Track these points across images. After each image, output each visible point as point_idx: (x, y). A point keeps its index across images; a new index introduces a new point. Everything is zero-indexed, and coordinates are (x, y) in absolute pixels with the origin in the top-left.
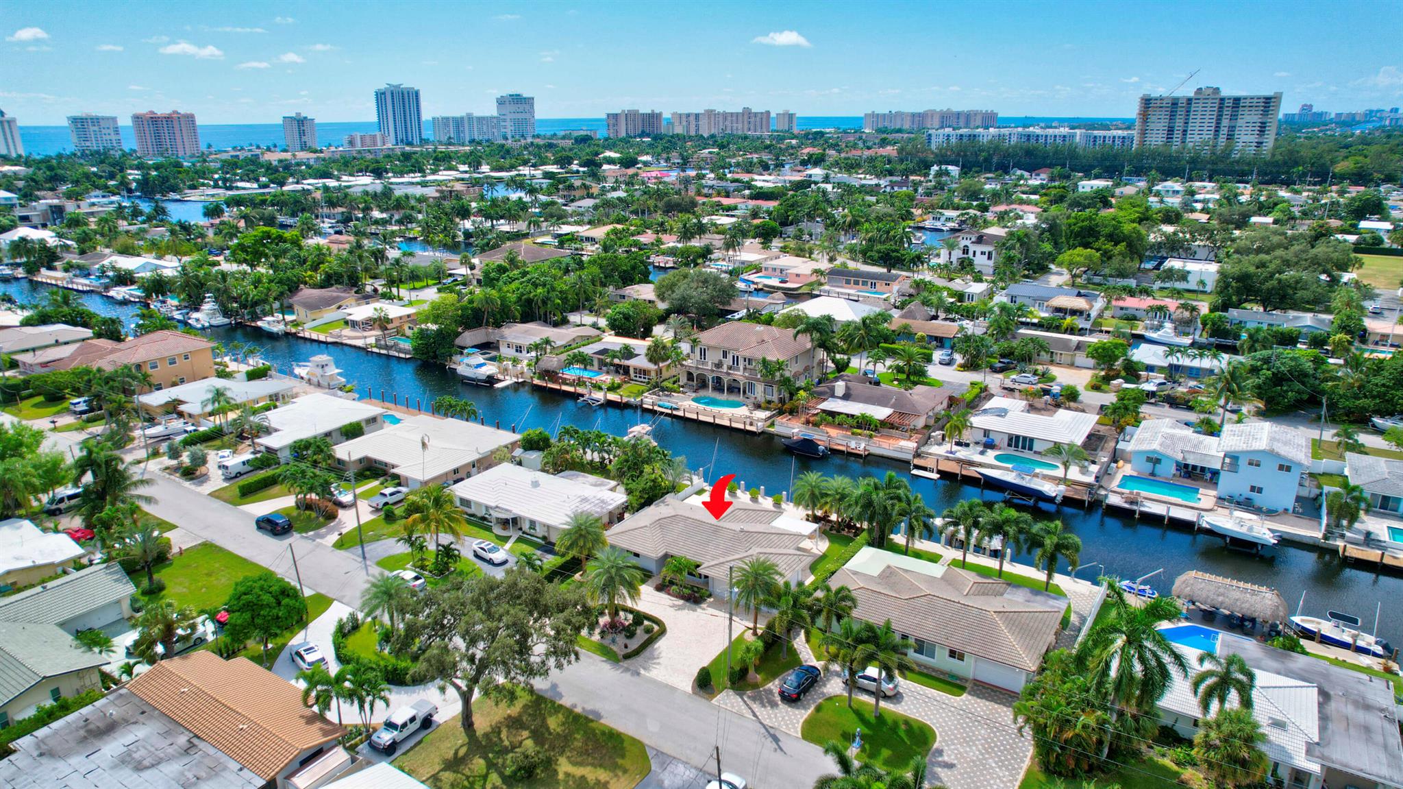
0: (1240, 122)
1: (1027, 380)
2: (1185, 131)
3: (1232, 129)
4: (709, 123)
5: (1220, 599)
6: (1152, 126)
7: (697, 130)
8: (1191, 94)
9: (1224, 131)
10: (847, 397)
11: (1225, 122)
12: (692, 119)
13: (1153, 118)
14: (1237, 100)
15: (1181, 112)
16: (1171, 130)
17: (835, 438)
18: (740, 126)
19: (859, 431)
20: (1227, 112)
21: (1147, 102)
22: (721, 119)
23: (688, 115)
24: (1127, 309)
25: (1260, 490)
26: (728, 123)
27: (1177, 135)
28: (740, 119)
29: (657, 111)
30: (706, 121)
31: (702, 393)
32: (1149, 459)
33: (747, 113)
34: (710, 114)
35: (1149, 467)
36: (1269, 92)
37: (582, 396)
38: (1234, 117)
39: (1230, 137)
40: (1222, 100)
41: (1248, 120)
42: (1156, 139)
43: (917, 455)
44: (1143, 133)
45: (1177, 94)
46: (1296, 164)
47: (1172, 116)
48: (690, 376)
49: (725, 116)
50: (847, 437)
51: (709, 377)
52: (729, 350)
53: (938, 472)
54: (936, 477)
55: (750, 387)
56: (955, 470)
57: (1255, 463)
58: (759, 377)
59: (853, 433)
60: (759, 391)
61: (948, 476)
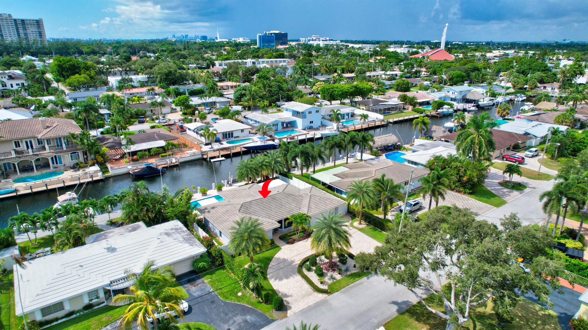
0: (28, 31)
2: (2, 35)
3: (26, 34)
9: (22, 35)
11: (21, 31)
14: (23, 21)
19: (164, 154)
20: (20, 27)
25: (313, 122)
32: (274, 125)
36: (37, 18)
40: (15, 20)
41: (32, 29)
43: (202, 154)
50: (161, 160)
51: (14, 165)
52: (21, 139)
53: (222, 156)
54: (223, 158)
55: (55, 159)
56: (229, 152)
57: (310, 113)
58: (65, 149)
59: (162, 156)
60: (67, 159)
61: (227, 156)
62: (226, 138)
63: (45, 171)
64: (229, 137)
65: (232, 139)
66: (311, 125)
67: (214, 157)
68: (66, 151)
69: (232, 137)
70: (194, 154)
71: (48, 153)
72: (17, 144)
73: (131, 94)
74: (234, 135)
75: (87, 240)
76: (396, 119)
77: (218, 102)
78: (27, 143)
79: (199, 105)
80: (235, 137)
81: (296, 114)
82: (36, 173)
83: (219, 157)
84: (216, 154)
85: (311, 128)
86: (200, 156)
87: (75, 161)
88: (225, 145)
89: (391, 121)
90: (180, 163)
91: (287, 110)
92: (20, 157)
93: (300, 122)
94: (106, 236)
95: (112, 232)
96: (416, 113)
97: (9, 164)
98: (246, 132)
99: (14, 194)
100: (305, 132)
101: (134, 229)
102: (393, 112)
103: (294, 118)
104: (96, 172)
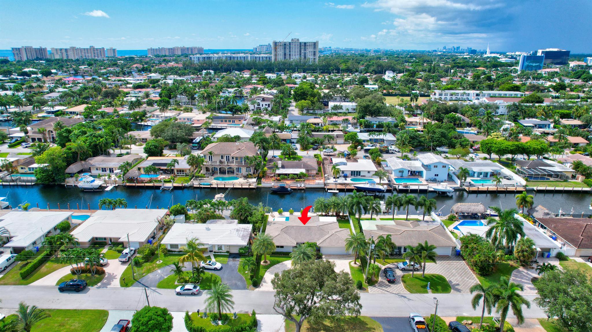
0: (307, 51)
1: (330, 151)
2: (290, 54)
3: (305, 54)
4: (74, 53)
5: (470, 210)
6: (278, 53)
7: (68, 57)
8: (290, 41)
9: (303, 54)
10: (283, 167)
11: (303, 51)
12: (64, 51)
13: (278, 50)
14: (305, 43)
15: (288, 47)
16: (285, 54)
17: (289, 184)
18: (90, 55)
19: (299, 180)
20: (303, 47)
21: (275, 44)
22: (79, 51)
23: (61, 50)
24: (333, 121)
25: (437, 175)
26: (83, 53)
27: (288, 56)
28: (89, 51)
29: (43, 47)
30: (72, 52)
31: (216, 176)
32: (400, 172)
33: (92, 49)
34: (73, 49)
35: (400, 174)
36: (315, 41)
37: (161, 187)
38: (305, 50)
39: (305, 57)
40: (300, 43)
41: (310, 50)
42: (280, 58)
43: (325, 185)
44: (276, 55)
45: (285, 41)
46: (330, 66)
47: (285, 49)
48: (207, 169)
49: (81, 50)
50: (295, 183)
51: (217, 168)
52: (224, 155)
53: (337, 189)
54: (337, 191)
55: (238, 170)
56: (344, 188)
57: (436, 167)
58: (243, 164)
59: (297, 181)
60: (244, 171)
61: (341, 190)
62: (354, 175)
63: (231, 176)
64: (357, 175)
65: (359, 177)
66: (436, 177)
67: (332, 189)
68: (243, 166)
69: (359, 175)
70: (319, 184)
71: (234, 165)
72: (222, 157)
73: (331, 121)
74: (362, 174)
75: (208, 221)
78: (227, 156)
80: (362, 176)
82: (227, 176)
83: (335, 190)
84: (333, 187)
85: (434, 181)
86: (323, 186)
87: (247, 173)
88: (349, 181)
90: (306, 188)
91: (419, 160)
92: (220, 165)
93: (425, 172)
96: (586, 185)
97: (215, 168)
98: (372, 173)
99: (209, 186)
100: (426, 183)
101: (231, 223)
103: (423, 169)
104: (253, 182)
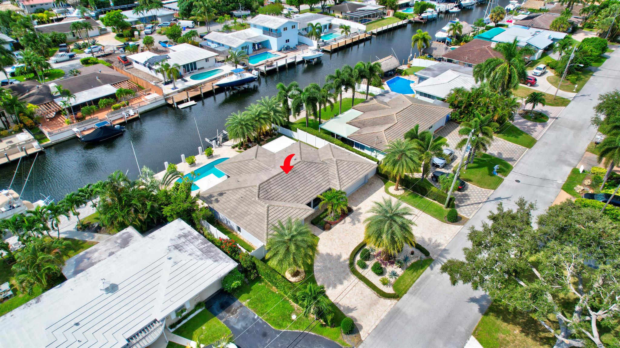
17: (107, 118)
19: (116, 105)
25: (289, 40)
32: (243, 48)
43: (165, 98)
53: (192, 99)
54: (193, 102)
56: (198, 93)
57: (285, 29)
59: (115, 109)
61: (196, 98)
62: (188, 71)
64: (192, 70)
65: (196, 72)
66: (288, 44)
67: (182, 102)
69: (196, 69)
70: (156, 100)
73: (32, 6)
74: (198, 66)
76: (380, 29)
77: (160, 17)
79: (136, 22)
80: (199, 69)
81: (268, 31)
83: (188, 101)
84: (183, 96)
85: (288, 49)
86: (163, 102)
88: (192, 82)
89: (375, 31)
90: (141, 114)
91: (255, 26)
93: (274, 42)
94: (89, 259)
95: (96, 250)
96: (398, 19)
98: (212, 61)
100: (282, 55)
101: (125, 242)
102: (373, 20)
103: (267, 37)
